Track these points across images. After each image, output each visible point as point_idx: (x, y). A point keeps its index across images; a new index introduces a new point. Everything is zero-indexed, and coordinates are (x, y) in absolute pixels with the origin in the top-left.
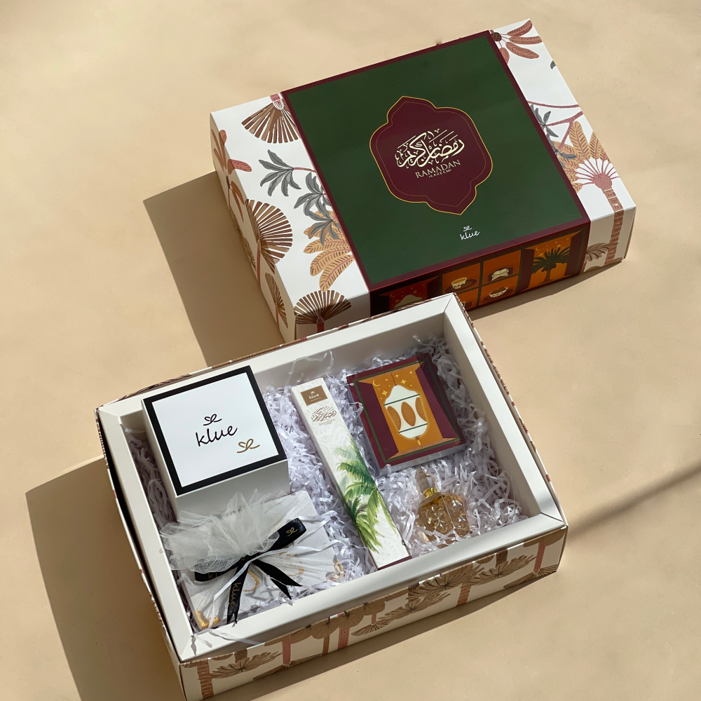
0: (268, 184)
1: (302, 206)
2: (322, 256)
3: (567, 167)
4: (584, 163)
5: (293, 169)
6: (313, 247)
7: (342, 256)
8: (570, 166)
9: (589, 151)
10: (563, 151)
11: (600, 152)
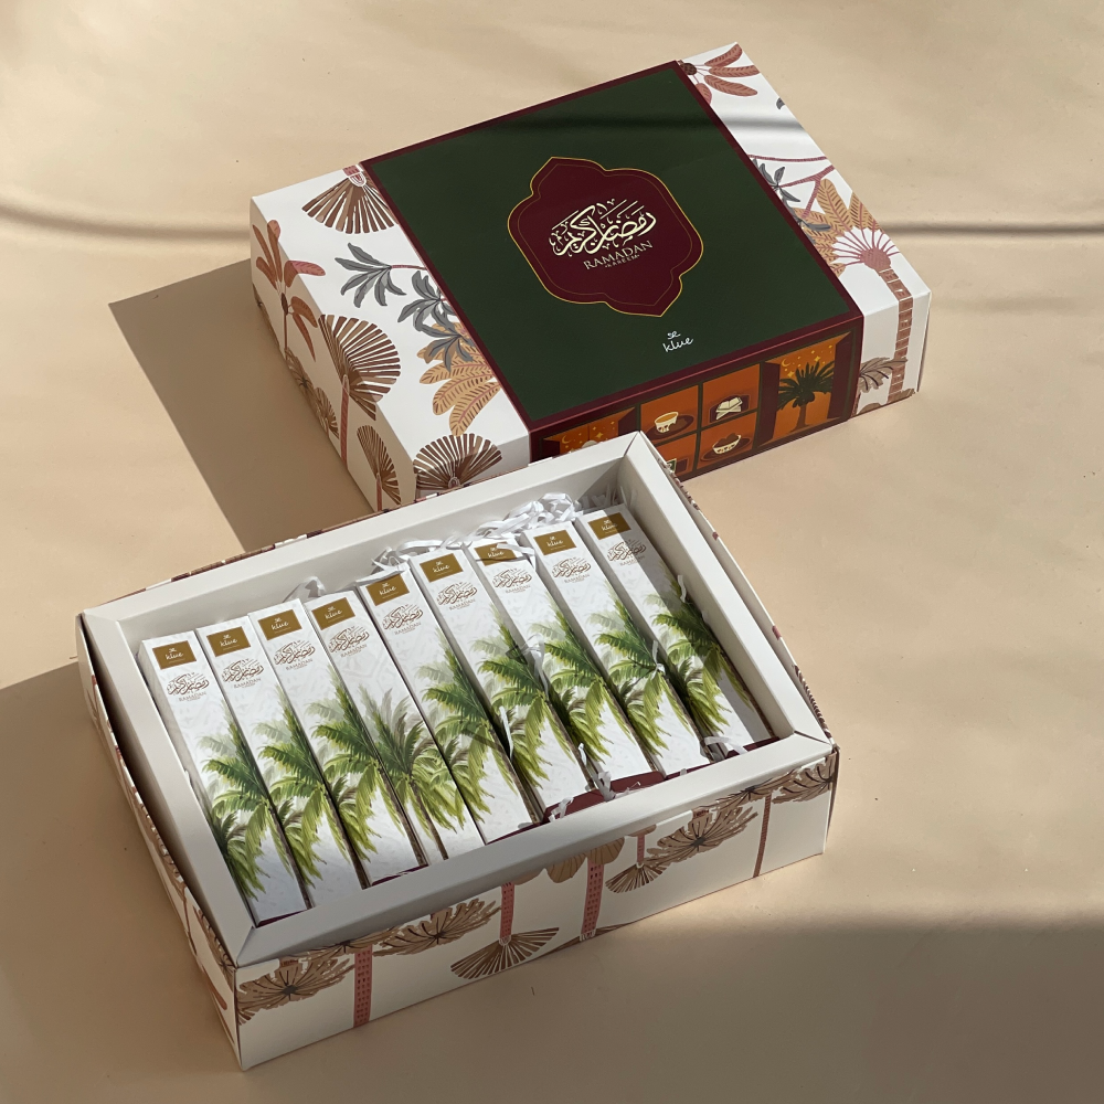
0: (352, 292)
1: (410, 319)
2: (449, 386)
3: (818, 242)
4: (844, 236)
5: (390, 268)
6: (435, 375)
7: (481, 384)
8: (822, 241)
9: (849, 219)
10: (809, 220)
11: (866, 220)
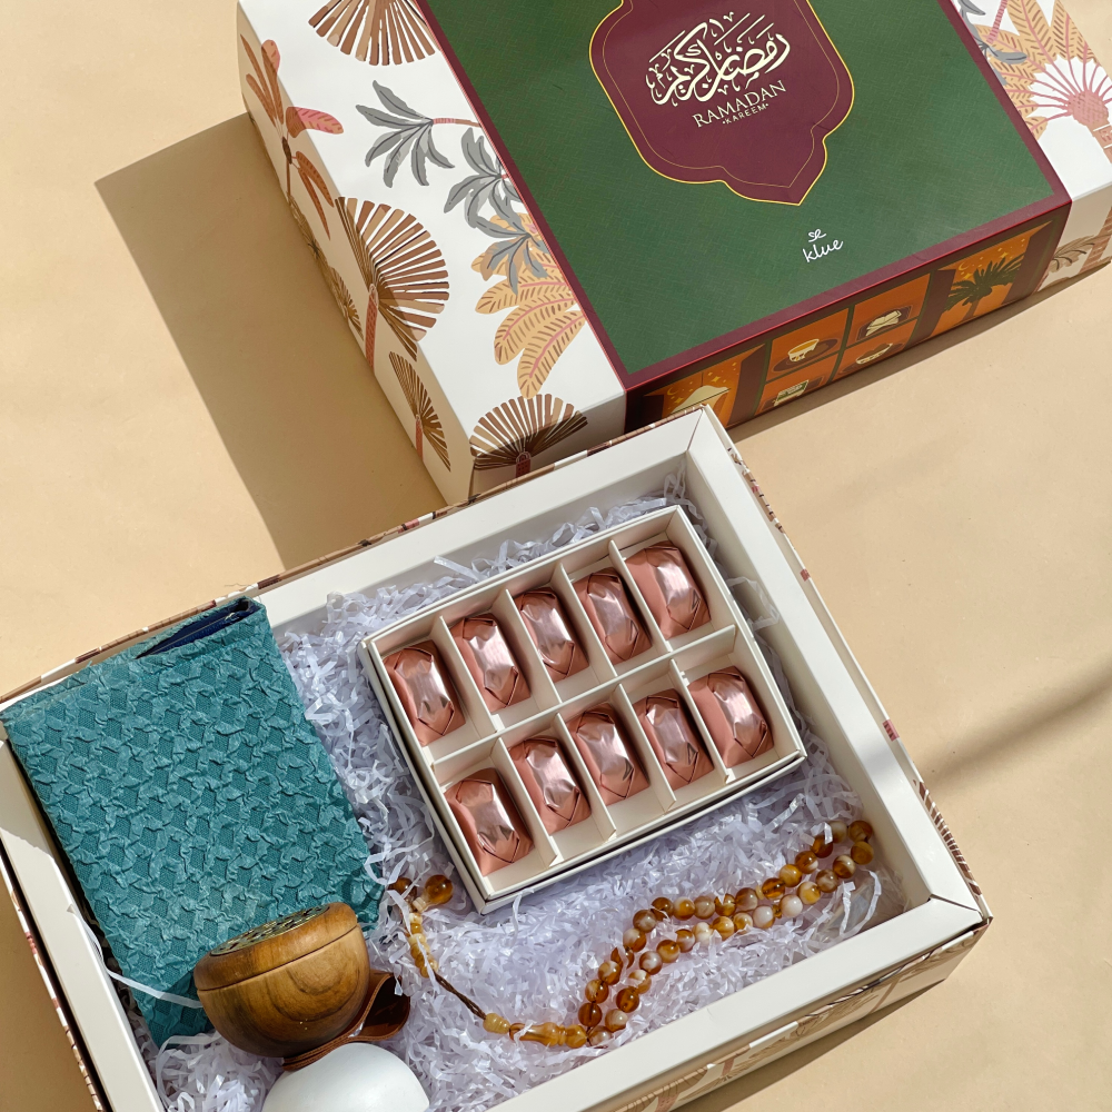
0: (381, 161)
1: (461, 207)
2: (516, 318)
3: (1010, 83)
4: (1044, 70)
5: (431, 122)
6: (496, 299)
7: (559, 315)
8: (1016, 79)
9: (1052, 42)
10: (997, 45)
11: (1074, 42)
